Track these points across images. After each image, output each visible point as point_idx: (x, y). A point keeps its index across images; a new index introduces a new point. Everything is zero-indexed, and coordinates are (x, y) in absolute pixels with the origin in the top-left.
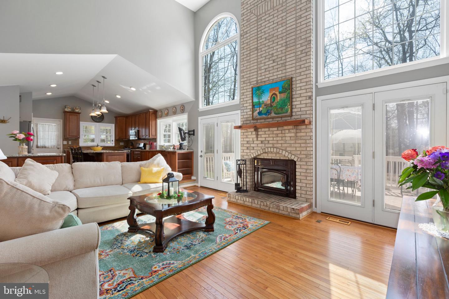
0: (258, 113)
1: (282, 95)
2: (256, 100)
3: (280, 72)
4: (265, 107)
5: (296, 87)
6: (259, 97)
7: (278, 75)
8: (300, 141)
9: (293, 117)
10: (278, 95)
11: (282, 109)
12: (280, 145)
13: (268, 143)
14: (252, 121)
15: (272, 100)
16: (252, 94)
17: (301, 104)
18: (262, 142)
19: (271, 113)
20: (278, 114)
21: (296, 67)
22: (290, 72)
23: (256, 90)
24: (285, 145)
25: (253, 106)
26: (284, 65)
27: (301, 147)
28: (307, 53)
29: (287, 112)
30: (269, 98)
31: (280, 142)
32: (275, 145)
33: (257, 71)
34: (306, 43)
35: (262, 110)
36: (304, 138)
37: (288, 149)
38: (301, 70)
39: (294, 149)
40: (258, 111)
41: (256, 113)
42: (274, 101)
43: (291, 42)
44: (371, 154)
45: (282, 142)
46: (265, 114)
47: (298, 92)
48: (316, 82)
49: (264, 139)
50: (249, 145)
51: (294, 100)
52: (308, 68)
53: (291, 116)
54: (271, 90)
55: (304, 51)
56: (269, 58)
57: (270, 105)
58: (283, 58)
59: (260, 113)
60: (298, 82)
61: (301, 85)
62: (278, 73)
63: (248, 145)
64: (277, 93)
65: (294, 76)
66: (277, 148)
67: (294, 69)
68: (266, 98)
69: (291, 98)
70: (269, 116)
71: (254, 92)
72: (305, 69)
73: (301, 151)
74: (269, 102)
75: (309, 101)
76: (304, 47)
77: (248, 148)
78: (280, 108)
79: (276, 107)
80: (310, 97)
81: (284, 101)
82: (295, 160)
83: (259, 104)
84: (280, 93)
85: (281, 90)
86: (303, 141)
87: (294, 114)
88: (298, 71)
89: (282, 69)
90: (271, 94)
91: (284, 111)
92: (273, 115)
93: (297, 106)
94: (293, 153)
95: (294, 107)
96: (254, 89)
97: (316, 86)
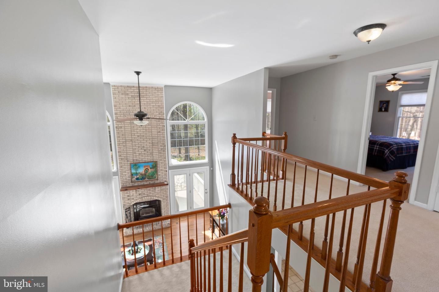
0: (136, 179)
1: (152, 170)
2: (133, 171)
3: (150, 157)
4: (141, 175)
5: (159, 166)
6: (136, 169)
7: (148, 158)
8: (163, 191)
9: (158, 180)
10: (150, 169)
11: (152, 176)
12: (152, 194)
13: (144, 194)
14: (131, 183)
15: (146, 172)
16: (131, 167)
17: (162, 174)
18: (140, 194)
19: (145, 179)
20: (150, 179)
21: (159, 156)
22: (156, 158)
23: (134, 166)
24: (155, 194)
25: (132, 175)
26: (152, 153)
27: (163, 194)
28: (164, 151)
29: (155, 178)
30: (144, 171)
31: (152, 193)
32: (149, 195)
33: (133, 154)
34: (163, 146)
35: (138, 177)
36: (165, 189)
37: (157, 195)
38: (161, 158)
39: (160, 195)
40: (136, 178)
41: (134, 179)
42: (147, 172)
43: (156, 143)
44: (189, 191)
45: (153, 193)
46: (141, 179)
47: (160, 168)
48: (168, 164)
49: (141, 193)
50: (130, 198)
51: (159, 172)
52: (165, 158)
53: (157, 179)
54: (145, 166)
55: (162, 149)
56: (142, 148)
57: (144, 174)
58: (151, 150)
59: (137, 179)
60: (160, 163)
61: (162, 165)
62: (148, 157)
63: (128, 198)
64: (149, 168)
65: (158, 160)
66: (150, 196)
67: (158, 157)
68: (141, 170)
69: (156, 171)
70: (144, 180)
71: (132, 167)
72: (163, 158)
73: (163, 195)
74: (144, 173)
75: (166, 173)
76: (163, 148)
77: (128, 199)
78: (151, 176)
79: (148, 175)
80: (167, 171)
81: (153, 172)
82: (161, 200)
83: (137, 174)
84: (151, 168)
85: (151, 167)
86: (165, 191)
87: (159, 179)
88: (160, 158)
89: (150, 155)
90: (145, 169)
91: (153, 177)
92: (147, 179)
93: (161, 175)
94: (160, 197)
95: (159, 175)
96: (132, 165)
97: (168, 166)
